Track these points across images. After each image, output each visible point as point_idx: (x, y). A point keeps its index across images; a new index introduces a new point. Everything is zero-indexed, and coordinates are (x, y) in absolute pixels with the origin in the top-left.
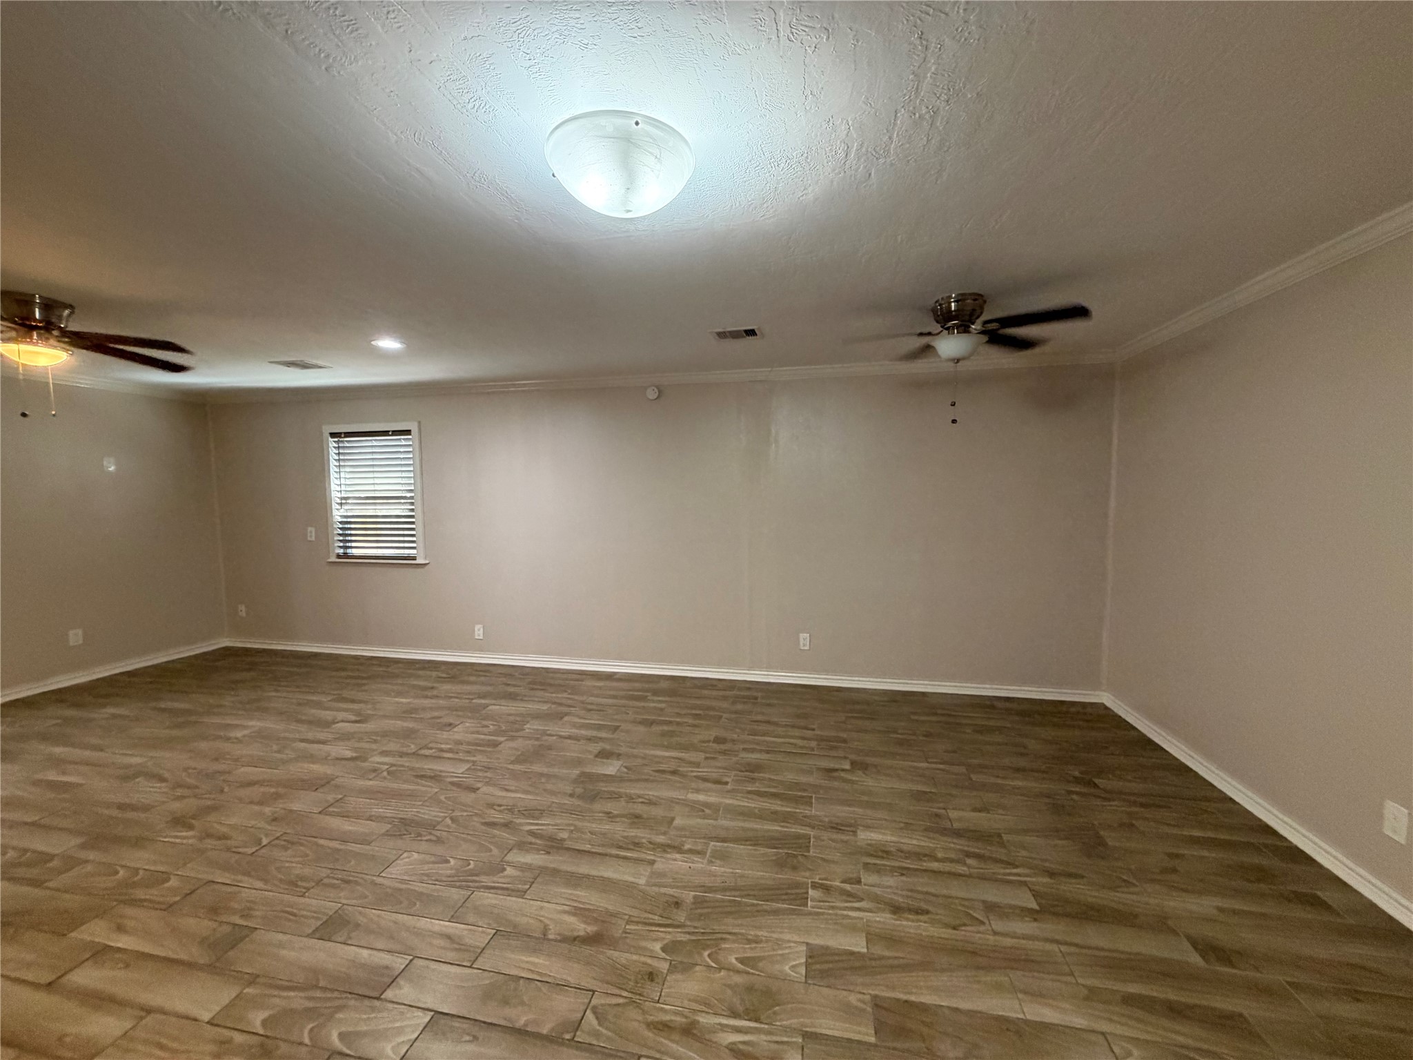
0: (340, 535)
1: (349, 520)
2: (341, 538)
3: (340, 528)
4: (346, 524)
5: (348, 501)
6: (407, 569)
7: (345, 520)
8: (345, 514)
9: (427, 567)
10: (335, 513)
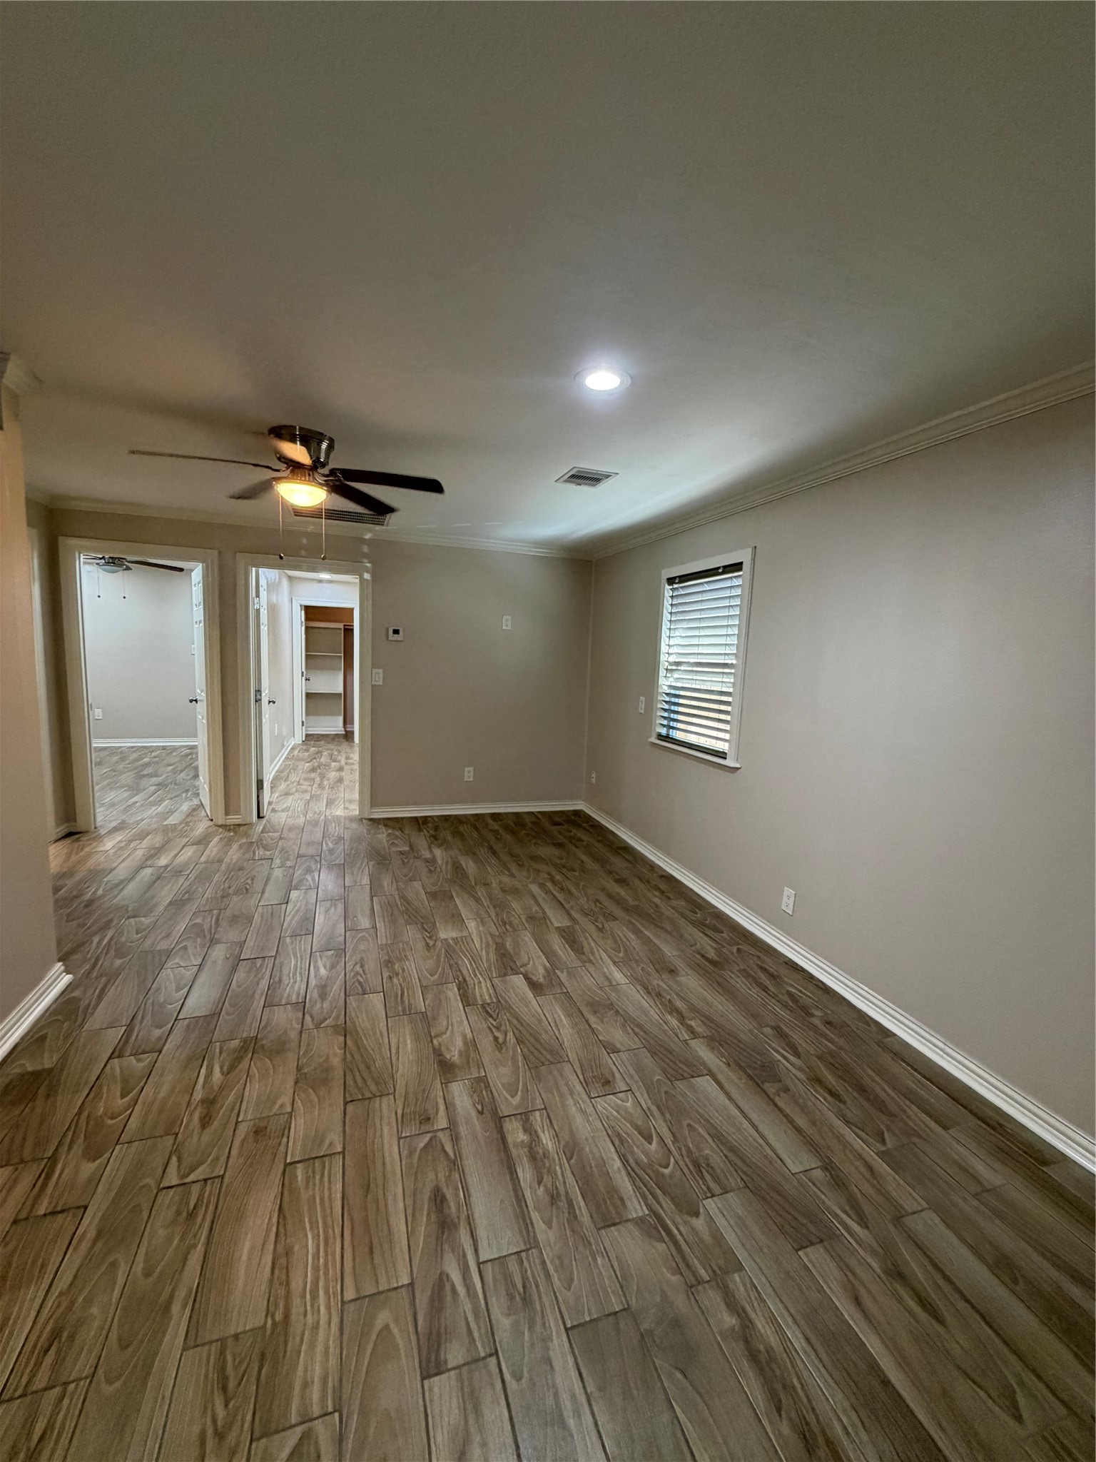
0: (665, 710)
1: (677, 692)
2: (666, 714)
3: (666, 702)
4: (674, 696)
5: (679, 668)
6: (716, 770)
7: (673, 692)
8: (674, 684)
9: (738, 771)
10: (662, 681)
